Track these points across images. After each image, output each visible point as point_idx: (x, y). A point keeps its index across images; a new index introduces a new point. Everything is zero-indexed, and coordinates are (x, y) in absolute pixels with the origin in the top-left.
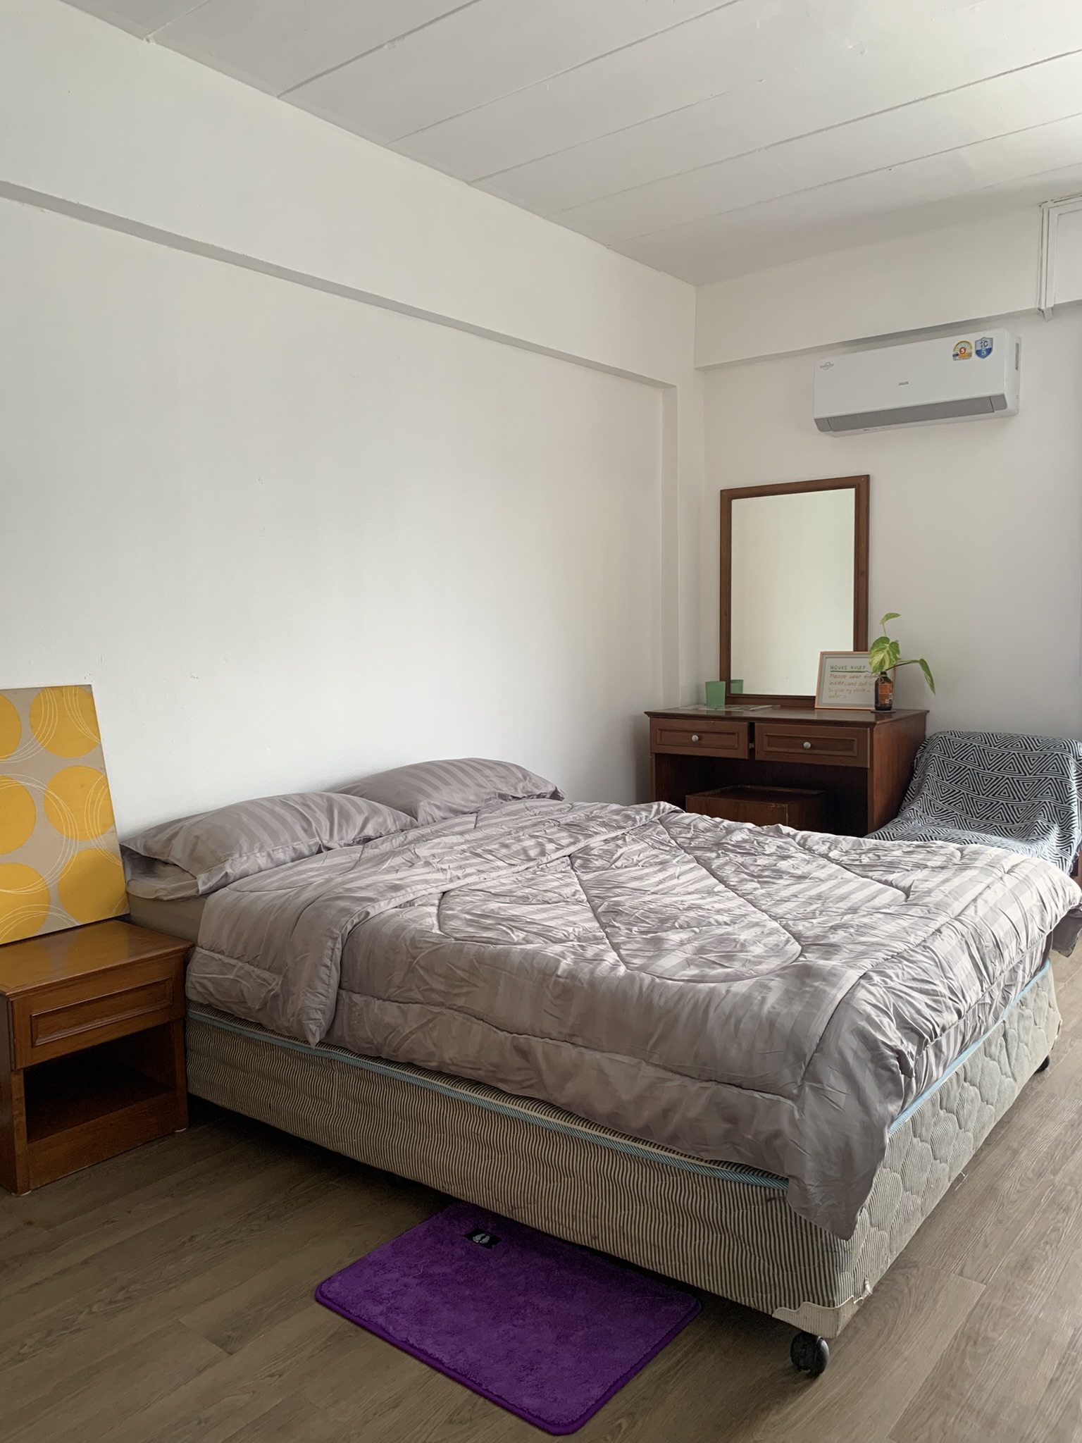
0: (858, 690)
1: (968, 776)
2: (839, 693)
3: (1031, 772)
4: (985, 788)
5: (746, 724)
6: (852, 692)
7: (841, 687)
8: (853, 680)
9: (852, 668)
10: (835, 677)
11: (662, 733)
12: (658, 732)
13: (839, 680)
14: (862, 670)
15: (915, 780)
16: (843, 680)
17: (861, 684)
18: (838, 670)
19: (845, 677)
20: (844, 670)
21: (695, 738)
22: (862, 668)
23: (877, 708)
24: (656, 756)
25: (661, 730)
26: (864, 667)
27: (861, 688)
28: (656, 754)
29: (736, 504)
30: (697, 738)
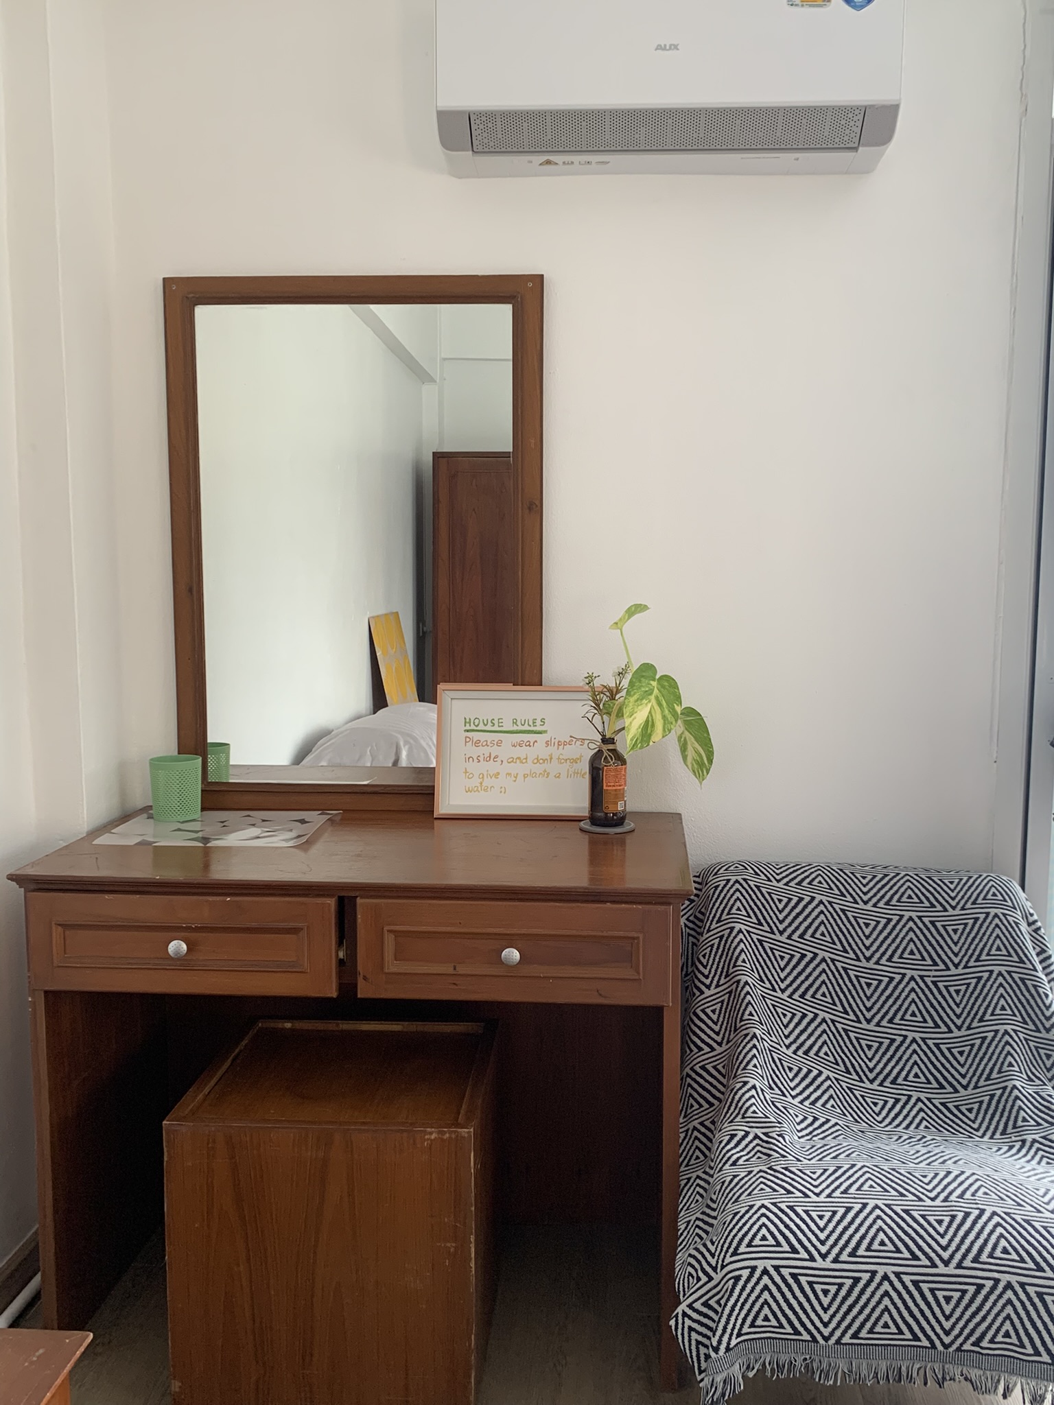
0: (533, 775)
1: (824, 977)
2: (488, 782)
3: (956, 960)
4: (869, 1004)
5: (332, 902)
6: (520, 777)
7: (493, 767)
8: (521, 752)
9: (515, 722)
10: (477, 743)
11: (67, 932)
12: (57, 932)
13: (486, 751)
14: (538, 728)
15: (707, 993)
16: (495, 751)
17: (538, 760)
18: (481, 727)
19: (499, 743)
20: (496, 728)
21: (177, 947)
22: (538, 722)
23: (594, 820)
24: (46, 997)
25: (65, 926)
26: (542, 720)
27: (538, 768)
28: (46, 992)
29: (204, 314)
30: (184, 947)
